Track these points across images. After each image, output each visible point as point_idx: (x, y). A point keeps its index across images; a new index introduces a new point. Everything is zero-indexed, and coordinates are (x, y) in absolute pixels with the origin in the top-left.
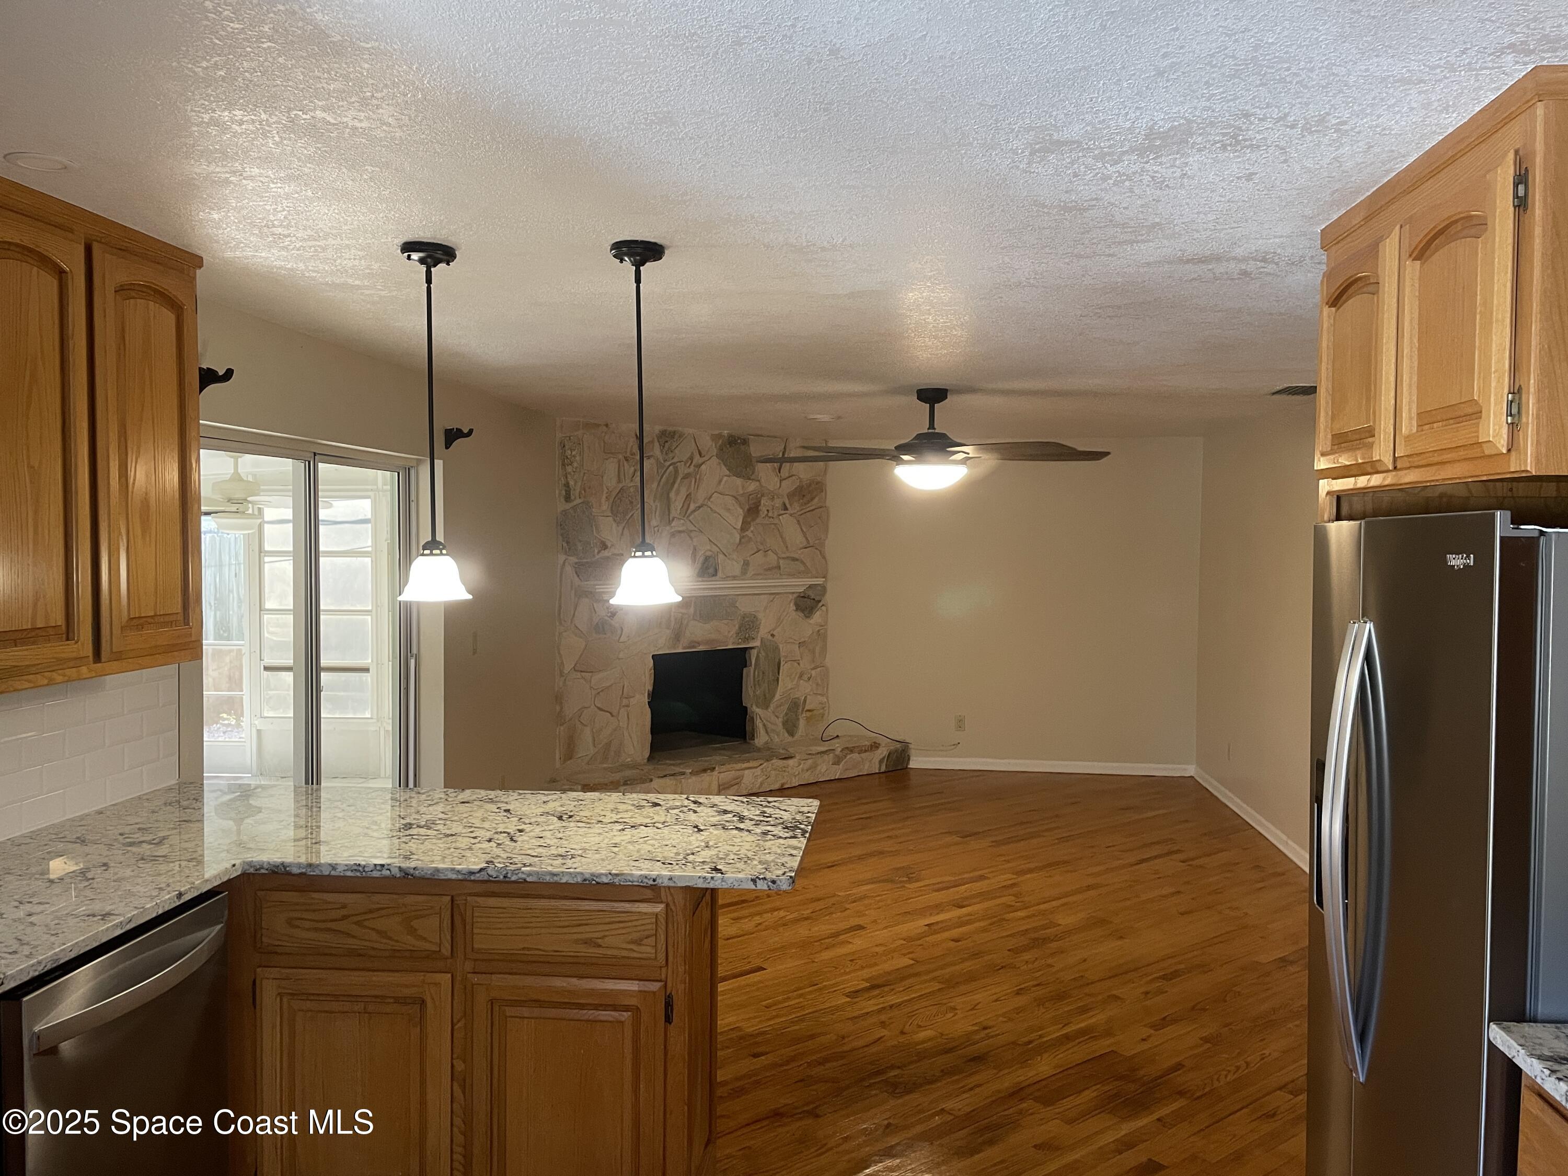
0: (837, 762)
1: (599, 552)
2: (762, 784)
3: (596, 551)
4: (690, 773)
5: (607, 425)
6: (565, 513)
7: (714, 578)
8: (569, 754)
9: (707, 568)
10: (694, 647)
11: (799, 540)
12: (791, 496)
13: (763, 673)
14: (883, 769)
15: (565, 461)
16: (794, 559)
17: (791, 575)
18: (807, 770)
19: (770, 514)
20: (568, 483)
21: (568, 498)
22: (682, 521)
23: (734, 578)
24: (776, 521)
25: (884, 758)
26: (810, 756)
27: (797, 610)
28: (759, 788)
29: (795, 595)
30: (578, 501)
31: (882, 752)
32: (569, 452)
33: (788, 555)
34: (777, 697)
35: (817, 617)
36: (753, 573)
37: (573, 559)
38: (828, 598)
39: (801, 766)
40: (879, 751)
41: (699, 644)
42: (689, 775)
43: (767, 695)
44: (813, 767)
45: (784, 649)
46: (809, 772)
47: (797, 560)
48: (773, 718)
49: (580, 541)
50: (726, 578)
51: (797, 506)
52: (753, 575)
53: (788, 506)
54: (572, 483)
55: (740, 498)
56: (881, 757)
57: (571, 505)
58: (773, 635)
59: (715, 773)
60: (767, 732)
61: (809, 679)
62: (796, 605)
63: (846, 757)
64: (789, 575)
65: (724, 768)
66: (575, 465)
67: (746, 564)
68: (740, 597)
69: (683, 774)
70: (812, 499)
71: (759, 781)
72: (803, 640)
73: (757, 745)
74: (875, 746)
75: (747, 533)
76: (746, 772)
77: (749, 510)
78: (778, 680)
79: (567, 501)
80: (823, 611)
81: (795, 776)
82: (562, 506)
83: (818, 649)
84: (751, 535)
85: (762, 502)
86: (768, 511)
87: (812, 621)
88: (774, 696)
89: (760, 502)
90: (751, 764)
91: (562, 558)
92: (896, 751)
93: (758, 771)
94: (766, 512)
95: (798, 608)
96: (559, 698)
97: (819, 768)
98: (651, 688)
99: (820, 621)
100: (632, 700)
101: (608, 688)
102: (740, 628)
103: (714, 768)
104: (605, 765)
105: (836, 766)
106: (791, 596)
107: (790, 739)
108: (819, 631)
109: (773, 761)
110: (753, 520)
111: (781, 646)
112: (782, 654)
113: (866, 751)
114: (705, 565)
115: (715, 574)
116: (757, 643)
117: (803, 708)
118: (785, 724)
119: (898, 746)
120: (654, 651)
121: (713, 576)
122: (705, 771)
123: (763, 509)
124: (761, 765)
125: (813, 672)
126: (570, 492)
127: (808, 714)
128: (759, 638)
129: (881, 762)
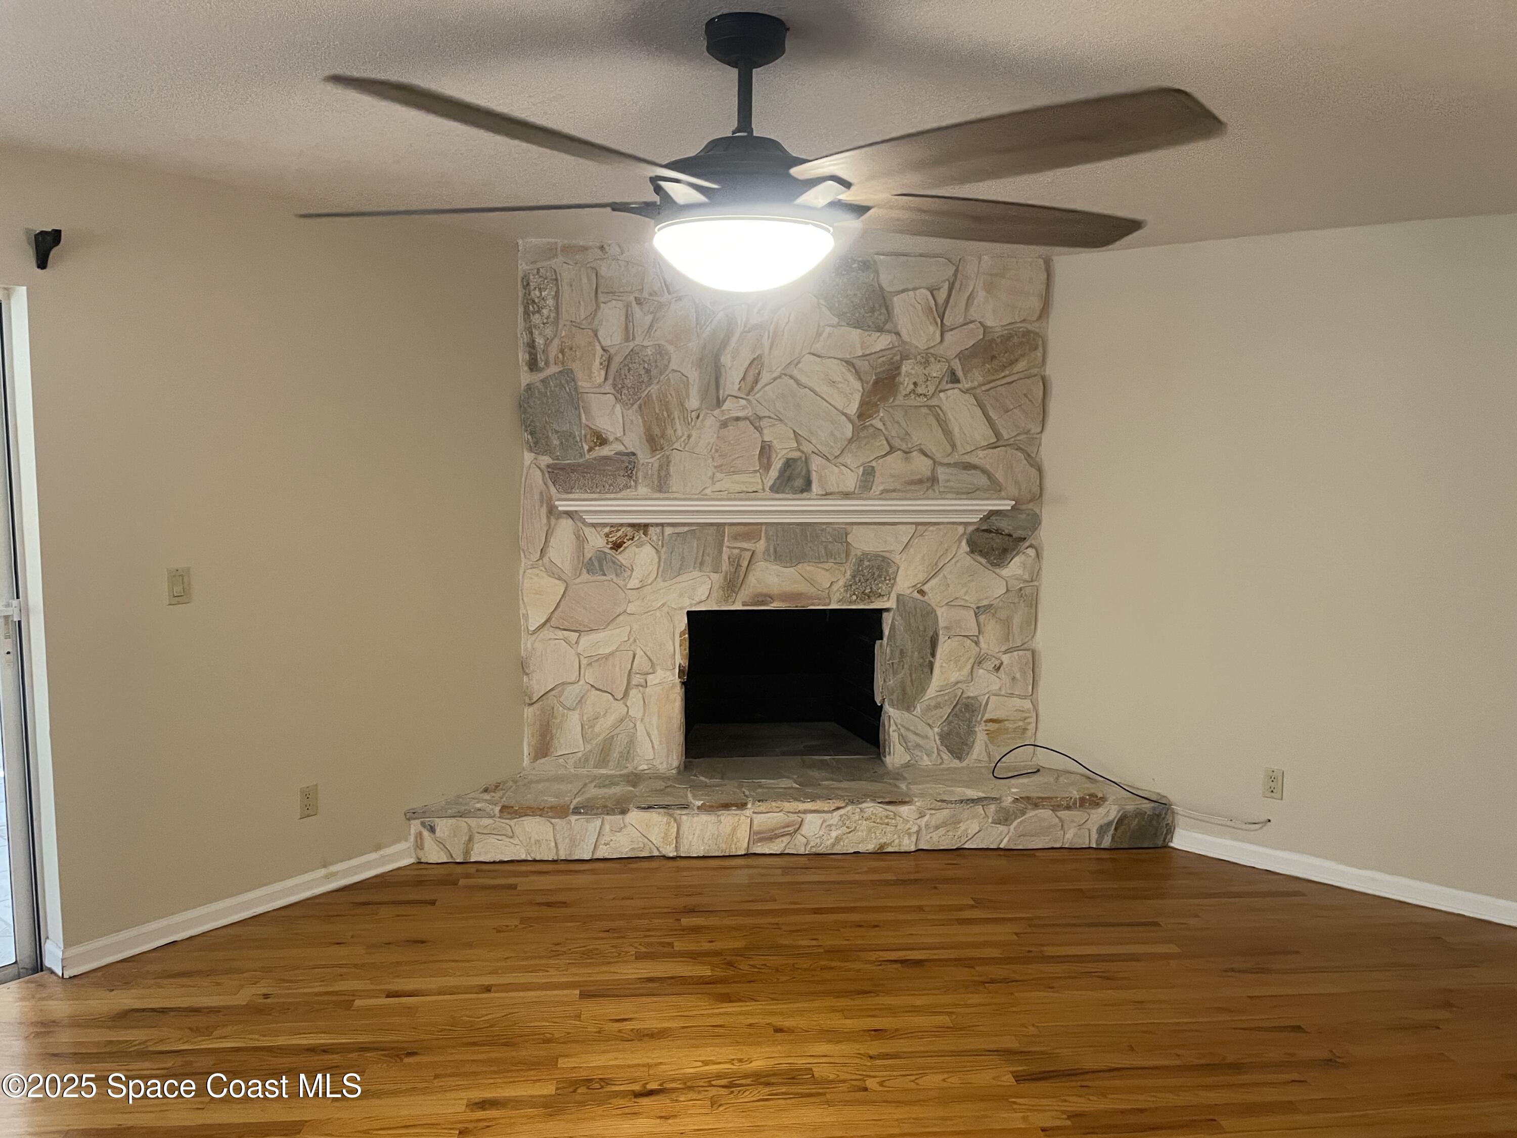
0: (1004, 818)
1: (590, 450)
2: (838, 839)
3: (586, 447)
4: (699, 808)
5: (602, 248)
6: (529, 387)
7: (805, 495)
8: (543, 749)
9: (790, 479)
10: (762, 603)
11: (980, 432)
12: (966, 357)
13: (902, 652)
14: (1107, 842)
15: (531, 307)
16: (968, 466)
17: (960, 494)
18: (937, 828)
19: (920, 390)
20: (534, 341)
21: (533, 365)
22: (743, 402)
23: (846, 495)
24: (934, 402)
25: (1109, 824)
26: (944, 805)
27: (972, 551)
28: (833, 845)
29: (971, 528)
30: (553, 369)
31: (1109, 812)
32: (537, 292)
33: (956, 458)
34: (932, 691)
35: (1016, 567)
36: (881, 488)
37: (546, 460)
38: (1046, 534)
39: (926, 819)
40: (1102, 811)
41: (772, 598)
42: (696, 811)
43: (908, 690)
44: (954, 822)
45: (943, 615)
46: (942, 831)
47: (975, 467)
48: (922, 728)
49: (557, 432)
50: (827, 495)
51: (977, 377)
52: (882, 492)
53: (960, 373)
54: (540, 341)
55: (858, 363)
56: (1106, 820)
57: (542, 376)
58: (921, 592)
59: (748, 812)
60: (907, 749)
61: (997, 669)
62: (970, 543)
63: (1024, 814)
64: (958, 493)
65: (763, 807)
66: (545, 312)
67: (869, 473)
68: (855, 527)
69: (685, 807)
70: (1012, 363)
71: (834, 834)
72: (985, 603)
73: (890, 766)
74: (1093, 801)
75: (874, 422)
76: (809, 817)
77: (876, 383)
78: (931, 666)
79: (531, 370)
80: (1028, 556)
81: (910, 835)
82: (526, 377)
83: (1017, 620)
84: (880, 425)
85: (904, 369)
86: (915, 384)
87: (1005, 572)
88: (923, 690)
89: (898, 368)
90: (818, 805)
91: (528, 457)
92: (1139, 814)
93: (835, 817)
94: (912, 386)
95: (975, 548)
96: (523, 667)
97: (963, 826)
98: (685, 663)
99: (1020, 572)
100: (650, 677)
101: (607, 657)
102: (854, 577)
103: (746, 804)
104: (604, 771)
105: (1001, 828)
106: (961, 529)
107: (956, 763)
108: (1021, 589)
109: (864, 805)
110: (884, 399)
111: (940, 612)
112: (942, 623)
113: (1068, 808)
114: (787, 473)
115: (807, 486)
116: (891, 604)
117: (983, 716)
118: (944, 737)
119: (1146, 806)
120: (691, 605)
121: (802, 491)
122: (726, 806)
123: (906, 384)
124: (838, 808)
125: (1006, 658)
126: (536, 355)
127: (992, 727)
128: (893, 596)
129: (1102, 830)
